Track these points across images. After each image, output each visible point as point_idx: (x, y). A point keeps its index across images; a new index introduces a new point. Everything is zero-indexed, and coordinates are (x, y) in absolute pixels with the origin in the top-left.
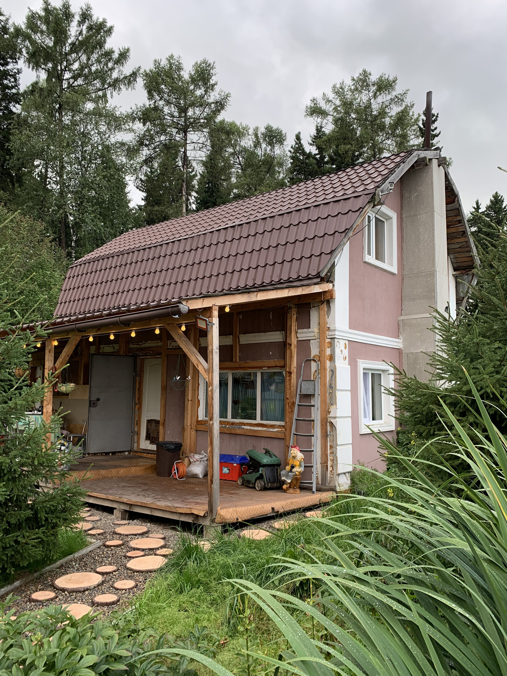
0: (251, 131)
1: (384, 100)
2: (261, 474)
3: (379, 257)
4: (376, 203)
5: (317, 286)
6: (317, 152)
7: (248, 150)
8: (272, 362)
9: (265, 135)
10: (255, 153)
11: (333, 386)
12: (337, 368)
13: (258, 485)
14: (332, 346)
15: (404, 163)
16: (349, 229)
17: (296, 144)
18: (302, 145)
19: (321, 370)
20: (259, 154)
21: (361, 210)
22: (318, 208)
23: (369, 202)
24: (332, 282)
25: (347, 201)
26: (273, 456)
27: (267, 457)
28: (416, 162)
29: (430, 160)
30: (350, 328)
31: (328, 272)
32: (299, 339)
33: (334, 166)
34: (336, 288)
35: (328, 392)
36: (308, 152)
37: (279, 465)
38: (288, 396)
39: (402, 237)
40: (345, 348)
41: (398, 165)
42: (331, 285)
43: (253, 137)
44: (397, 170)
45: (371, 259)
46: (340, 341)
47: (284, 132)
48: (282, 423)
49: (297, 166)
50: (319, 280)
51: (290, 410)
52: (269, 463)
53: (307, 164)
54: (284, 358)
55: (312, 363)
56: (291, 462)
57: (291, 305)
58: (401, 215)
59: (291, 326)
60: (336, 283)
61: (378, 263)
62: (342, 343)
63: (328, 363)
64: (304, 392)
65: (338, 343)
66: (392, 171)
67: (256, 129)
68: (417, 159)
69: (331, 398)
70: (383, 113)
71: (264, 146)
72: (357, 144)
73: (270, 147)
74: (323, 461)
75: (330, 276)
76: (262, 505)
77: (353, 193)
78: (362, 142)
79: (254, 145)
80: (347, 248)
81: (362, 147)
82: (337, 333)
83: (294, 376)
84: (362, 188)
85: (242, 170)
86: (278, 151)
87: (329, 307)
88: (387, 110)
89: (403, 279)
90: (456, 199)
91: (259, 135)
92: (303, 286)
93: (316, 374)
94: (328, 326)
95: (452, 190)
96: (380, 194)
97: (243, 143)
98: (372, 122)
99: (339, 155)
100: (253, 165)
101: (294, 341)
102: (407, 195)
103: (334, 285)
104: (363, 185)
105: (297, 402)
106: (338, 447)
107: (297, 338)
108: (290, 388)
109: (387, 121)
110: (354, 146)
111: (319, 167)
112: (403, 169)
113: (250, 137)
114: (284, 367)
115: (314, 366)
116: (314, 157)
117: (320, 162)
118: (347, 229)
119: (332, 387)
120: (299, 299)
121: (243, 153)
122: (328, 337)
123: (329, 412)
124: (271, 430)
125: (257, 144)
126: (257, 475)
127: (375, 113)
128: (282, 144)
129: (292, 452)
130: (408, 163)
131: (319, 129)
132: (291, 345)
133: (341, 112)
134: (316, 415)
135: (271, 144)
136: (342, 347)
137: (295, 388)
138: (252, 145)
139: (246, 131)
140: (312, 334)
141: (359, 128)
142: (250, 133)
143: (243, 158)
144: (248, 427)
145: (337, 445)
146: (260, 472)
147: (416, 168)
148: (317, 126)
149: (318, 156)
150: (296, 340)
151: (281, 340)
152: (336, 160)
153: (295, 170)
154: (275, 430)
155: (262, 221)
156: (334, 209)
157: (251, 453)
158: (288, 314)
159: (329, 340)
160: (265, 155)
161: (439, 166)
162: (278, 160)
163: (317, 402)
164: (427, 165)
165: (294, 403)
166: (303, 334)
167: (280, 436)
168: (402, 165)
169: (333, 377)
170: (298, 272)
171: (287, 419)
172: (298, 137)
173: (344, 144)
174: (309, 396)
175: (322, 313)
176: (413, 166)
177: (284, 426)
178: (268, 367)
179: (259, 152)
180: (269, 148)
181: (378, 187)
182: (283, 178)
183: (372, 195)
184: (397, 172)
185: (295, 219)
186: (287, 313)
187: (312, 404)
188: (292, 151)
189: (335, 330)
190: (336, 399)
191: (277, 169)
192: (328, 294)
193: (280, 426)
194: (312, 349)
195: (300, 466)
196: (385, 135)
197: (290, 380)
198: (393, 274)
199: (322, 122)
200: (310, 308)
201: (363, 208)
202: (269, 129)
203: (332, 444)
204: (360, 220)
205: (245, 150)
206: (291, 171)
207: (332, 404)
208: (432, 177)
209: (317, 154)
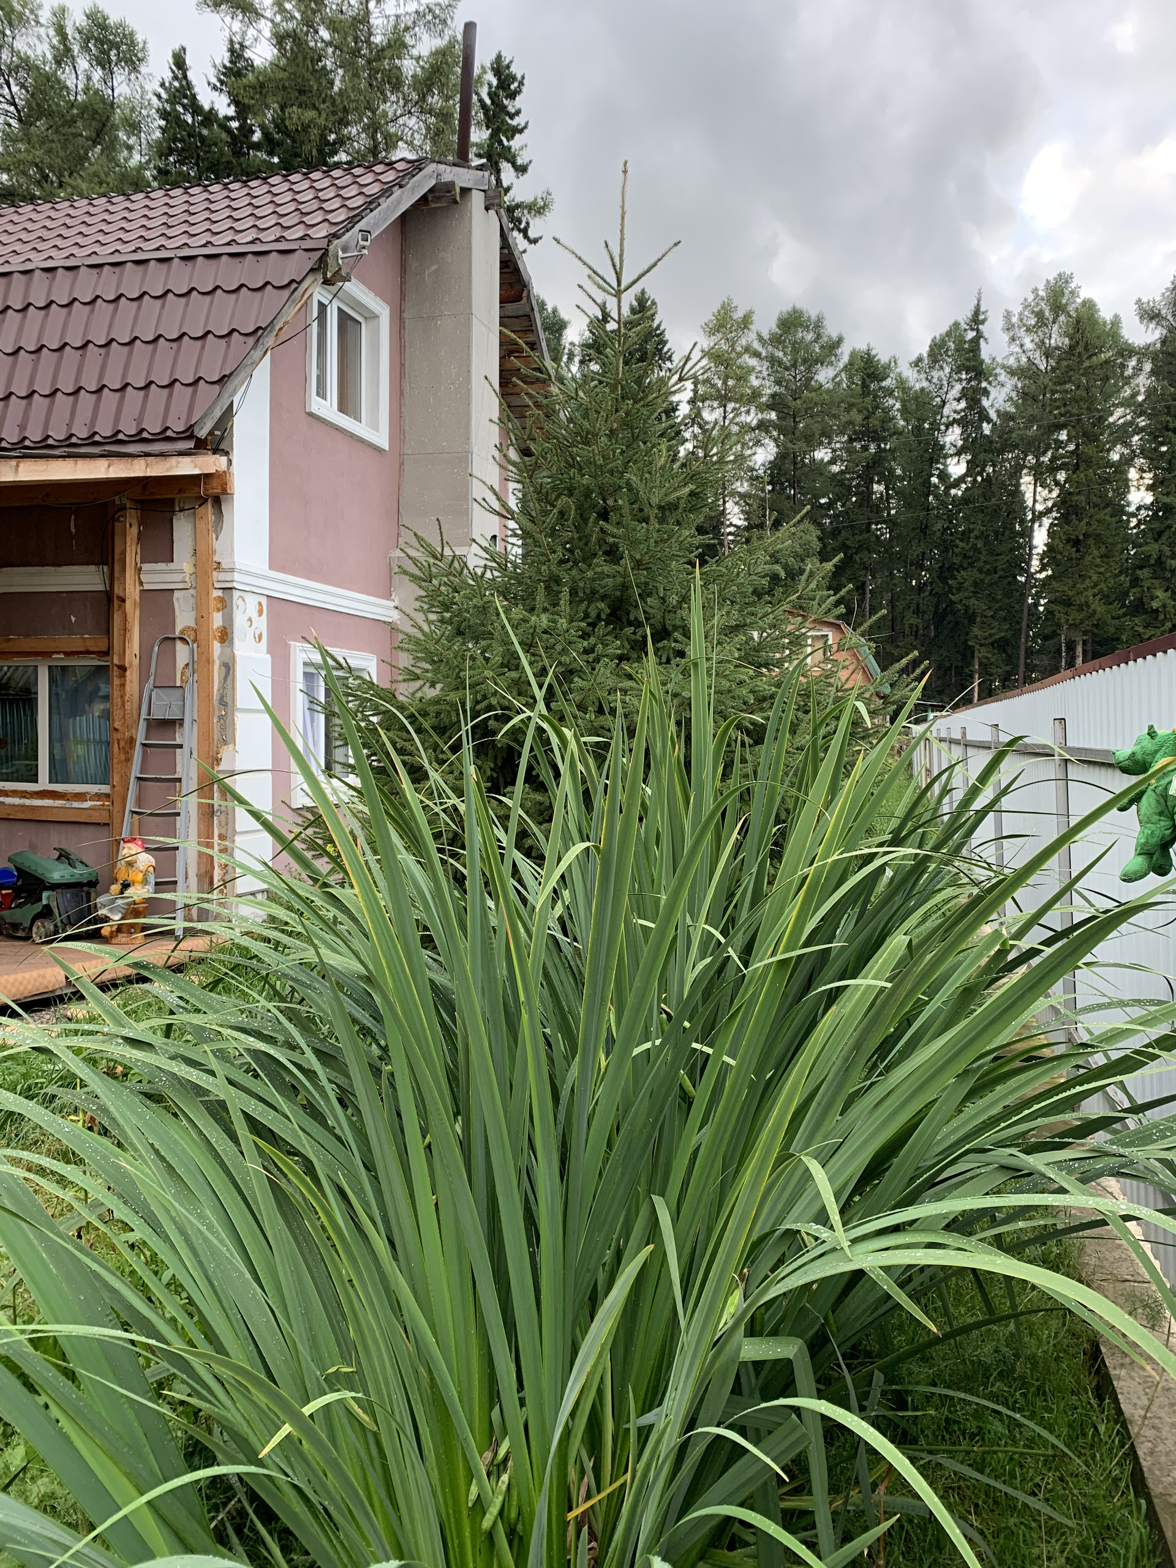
0: (45, 16)
1: (401, 11)
2: (48, 907)
3: (347, 403)
4: (329, 275)
5: (186, 460)
6: (231, 111)
7: (38, 68)
8: (76, 642)
9: (86, 38)
10: (59, 81)
11: (228, 700)
12: (237, 659)
13: (39, 930)
14: (225, 604)
15: (401, 187)
16: (264, 329)
17: (175, 78)
18: (189, 86)
19: (200, 663)
20: (69, 83)
21: (294, 285)
22: (190, 264)
23: (312, 270)
24: (227, 453)
25: (260, 258)
26: (78, 864)
27: (62, 866)
28: (431, 190)
29: (465, 191)
30: (271, 568)
31: (215, 428)
32: (146, 587)
33: (276, 160)
34: (235, 468)
35: (217, 714)
36: (207, 107)
37: (93, 884)
38: (117, 725)
39: (402, 365)
40: (260, 613)
41: (387, 192)
42: (224, 459)
43: (52, 33)
44: (385, 203)
45: (326, 408)
46: (248, 597)
47: (139, 38)
48: (105, 789)
49: (175, 140)
50: (191, 444)
51: (123, 757)
52: (68, 879)
53: (202, 138)
54: (108, 632)
55: (179, 645)
56: (122, 876)
57: (125, 501)
58: (401, 311)
59: (124, 553)
60: (235, 456)
61: (344, 421)
62: (252, 602)
63: (216, 646)
64: (157, 715)
65: (240, 602)
66: (371, 204)
67: (60, 13)
68: (433, 182)
69: (223, 729)
70: (397, 45)
71: (83, 64)
72: (334, 113)
73: (100, 72)
74: (203, 870)
75: (222, 438)
76: (41, 972)
77: (277, 240)
78: (346, 110)
79: (55, 57)
80: (262, 373)
81: (345, 123)
82: (237, 576)
83: (132, 676)
84: (299, 232)
85: (20, 120)
86: (122, 87)
87: (219, 513)
88: (408, 40)
89: (402, 464)
90: (525, 294)
91: (70, 31)
92: (147, 455)
93: (188, 672)
94: (216, 558)
95: (517, 270)
96: (340, 253)
97: (20, 45)
98: (369, 62)
99: (285, 131)
100: (50, 114)
101: (132, 592)
102: (413, 265)
103: (230, 462)
104: (302, 226)
105: (140, 738)
106: (237, 838)
107: (141, 583)
108: (123, 705)
109: (409, 67)
110: (324, 115)
111: (238, 153)
112: (399, 202)
113: (42, 31)
114: (107, 653)
115: (182, 653)
116: (223, 123)
117: (240, 140)
118: (259, 328)
119: (226, 702)
120: (144, 487)
121: (22, 73)
122: (217, 585)
123: (218, 761)
124: (76, 805)
125: (63, 56)
126: (37, 908)
127: (378, 39)
128: (135, 70)
129: (125, 852)
130: (413, 189)
131: (236, 52)
132: (124, 601)
133: (293, 17)
134: (188, 768)
135: (103, 62)
136: (253, 612)
137: (136, 705)
138: (49, 56)
139: (32, 12)
140: (178, 577)
141: (341, 71)
142: (42, 20)
143: (23, 86)
144: (16, 801)
145: (235, 832)
146: (44, 902)
147: (433, 205)
148: (231, 42)
149: (235, 124)
150: (138, 588)
151: (101, 588)
152: (279, 144)
153: (171, 151)
154: (87, 804)
155: (45, 275)
156: (230, 274)
157: (19, 860)
158: (117, 524)
159: (220, 593)
160: (87, 90)
161: (487, 209)
162: (127, 112)
163: (188, 737)
164: (456, 202)
165: (132, 741)
166: (156, 576)
167: (97, 817)
168: (397, 192)
169: (229, 679)
170: (139, 420)
171: (116, 779)
172: (179, 61)
173: (300, 106)
174: (170, 725)
175: (201, 525)
176: (424, 199)
177: (107, 796)
178: (65, 653)
179: (68, 77)
180: (98, 74)
181: (336, 236)
182: (141, 167)
183: (320, 253)
184: (383, 206)
185: (132, 282)
186: (114, 520)
187: (178, 741)
188: (164, 95)
189: (232, 570)
190: (234, 729)
191: (122, 136)
192: (215, 482)
193: (98, 796)
194: (177, 613)
195: (145, 882)
196: (401, 102)
197: (123, 685)
198: (378, 450)
199: (244, 34)
200: (173, 512)
201: (299, 283)
202: (99, 23)
203: (223, 831)
204: (291, 312)
205: (26, 64)
206: (163, 150)
207: (225, 742)
208: (470, 232)
209: (232, 119)
